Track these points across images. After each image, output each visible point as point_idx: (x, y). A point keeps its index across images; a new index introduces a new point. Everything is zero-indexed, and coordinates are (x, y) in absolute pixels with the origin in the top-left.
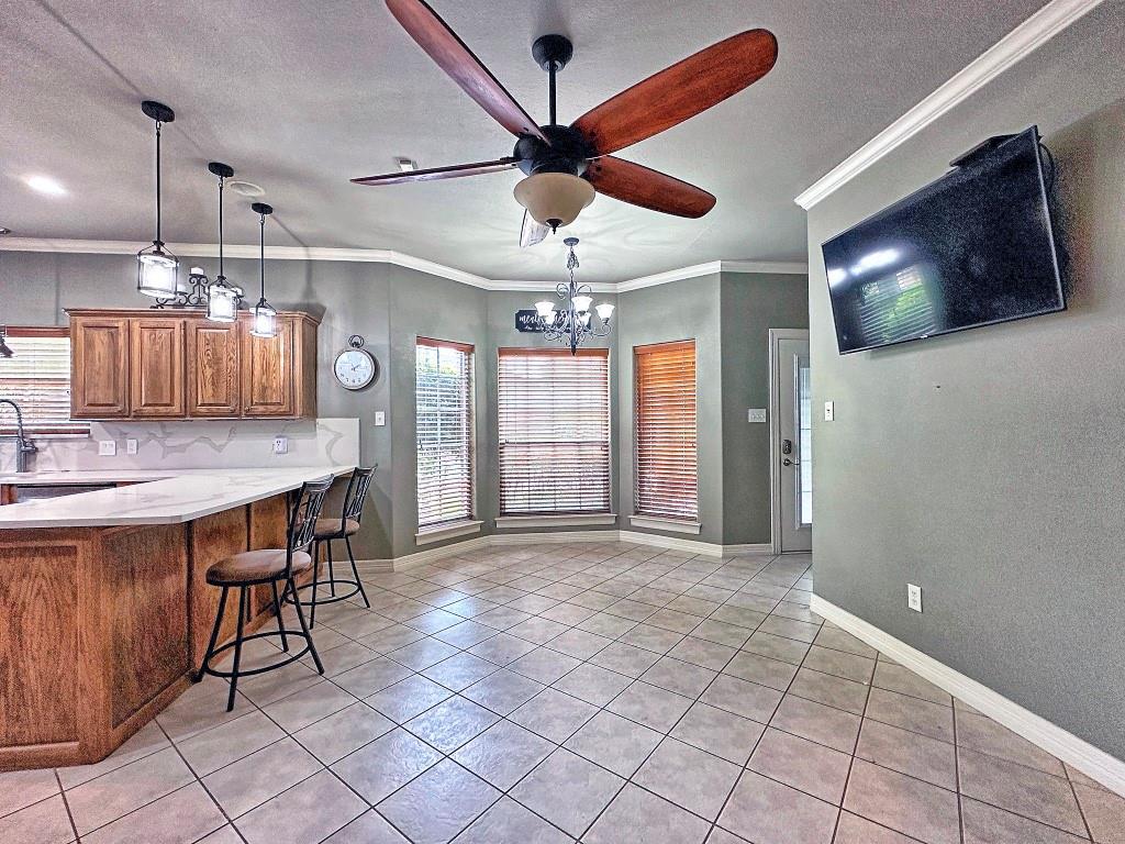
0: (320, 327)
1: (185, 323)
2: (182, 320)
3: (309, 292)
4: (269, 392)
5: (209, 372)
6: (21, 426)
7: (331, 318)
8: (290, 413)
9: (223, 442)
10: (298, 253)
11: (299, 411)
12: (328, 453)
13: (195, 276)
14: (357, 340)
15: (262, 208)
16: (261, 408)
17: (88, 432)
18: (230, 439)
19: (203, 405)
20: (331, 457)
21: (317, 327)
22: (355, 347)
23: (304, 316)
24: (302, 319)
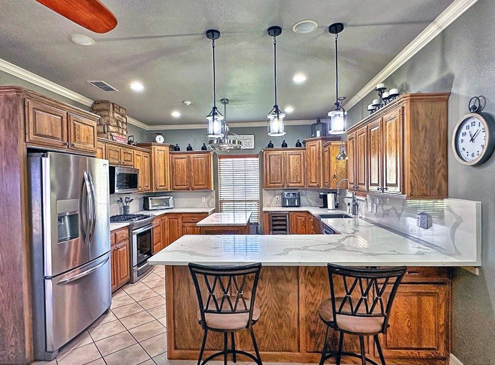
0: (450, 100)
1: (368, 127)
2: (366, 126)
3: (444, 65)
8: (401, 193)
10: (431, 32)
11: (407, 191)
12: (453, 238)
13: (380, 90)
15: (336, 28)
16: (389, 189)
19: (372, 184)
20: (454, 243)
21: (447, 101)
22: (473, 112)
23: (409, 98)
24: (409, 101)
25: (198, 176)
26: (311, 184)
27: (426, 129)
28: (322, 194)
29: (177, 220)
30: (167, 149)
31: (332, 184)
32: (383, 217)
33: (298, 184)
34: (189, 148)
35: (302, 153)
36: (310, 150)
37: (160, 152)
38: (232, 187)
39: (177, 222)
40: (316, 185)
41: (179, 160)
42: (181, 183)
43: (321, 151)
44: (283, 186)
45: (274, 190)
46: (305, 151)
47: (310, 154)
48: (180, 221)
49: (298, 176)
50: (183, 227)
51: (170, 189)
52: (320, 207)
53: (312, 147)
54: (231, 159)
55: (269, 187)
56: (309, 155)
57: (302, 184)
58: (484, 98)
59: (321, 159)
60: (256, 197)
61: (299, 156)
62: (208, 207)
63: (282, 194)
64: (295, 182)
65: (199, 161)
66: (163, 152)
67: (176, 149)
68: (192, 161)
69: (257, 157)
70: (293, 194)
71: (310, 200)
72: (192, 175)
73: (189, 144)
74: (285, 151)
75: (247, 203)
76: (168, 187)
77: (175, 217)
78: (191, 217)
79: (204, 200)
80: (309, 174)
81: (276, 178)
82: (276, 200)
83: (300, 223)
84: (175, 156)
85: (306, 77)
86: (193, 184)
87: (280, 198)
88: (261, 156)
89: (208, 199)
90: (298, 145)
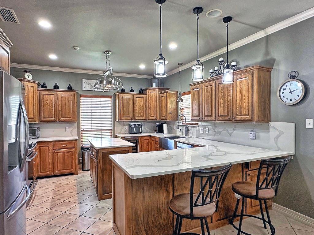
0: (272, 71)
1: (216, 82)
2: (214, 82)
3: (267, 53)
4: (242, 109)
5: (222, 101)
6: (186, 122)
7: (278, 65)
8: (252, 120)
9: (232, 131)
10: (261, 34)
11: (256, 118)
12: (276, 142)
13: (221, 62)
14: (293, 74)
15: (227, 20)
16: (239, 118)
17: (197, 124)
18: (234, 130)
19: (220, 116)
20: (277, 145)
21: (270, 72)
22: (292, 79)
23: (258, 68)
24: (257, 69)
25: (66, 110)
26: (151, 118)
27: (263, 86)
28: (158, 124)
29: (48, 147)
30: (35, 86)
31: (168, 117)
32: (215, 136)
33: (141, 118)
34: (56, 87)
35: (144, 97)
36: (151, 95)
37: (30, 88)
38: (91, 120)
39: (48, 149)
40: (154, 118)
41: (46, 96)
42: (49, 116)
43: (158, 96)
44: (132, 119)
45: (124, 122)
46: (146, 96)
47: (150, 97)
48: (51, 148)
49: (141, 112)
50: (54, 153)
51: (38, 121)
52: (156, 133)
53: (151, 93)
54: (90, 98)
55: (122, 120)
56: (149, 99)
57: (144, 118)
58: (298, 72)
59: (158, 102)
60: (110, 127)
61: (142, 99)
62: (71, 135)
63: (129, 125)
64: (140, 116)
65: (67, 98)
66: (32, 88)
67: (44, 86)
68: (60, 98)
69: (111, 98)
70: (138, 124)
71: (146, 129)
72: (60, 109)
73: (56, 84)
74: (133, 95)
75: (102, 132)
76: (36, 118)
77: (46, 145)
78: (61, 144)
79: (68, 130)
80: (150, 111)
81: (127, 113)
82: (125, 129)
83: (146, 144)
84: (43, 92)
85: (177, 46)
86: (60, 117)
87: (127, 127)
88: (114, 97)
89: (71, 129)
90: (141, 91)
